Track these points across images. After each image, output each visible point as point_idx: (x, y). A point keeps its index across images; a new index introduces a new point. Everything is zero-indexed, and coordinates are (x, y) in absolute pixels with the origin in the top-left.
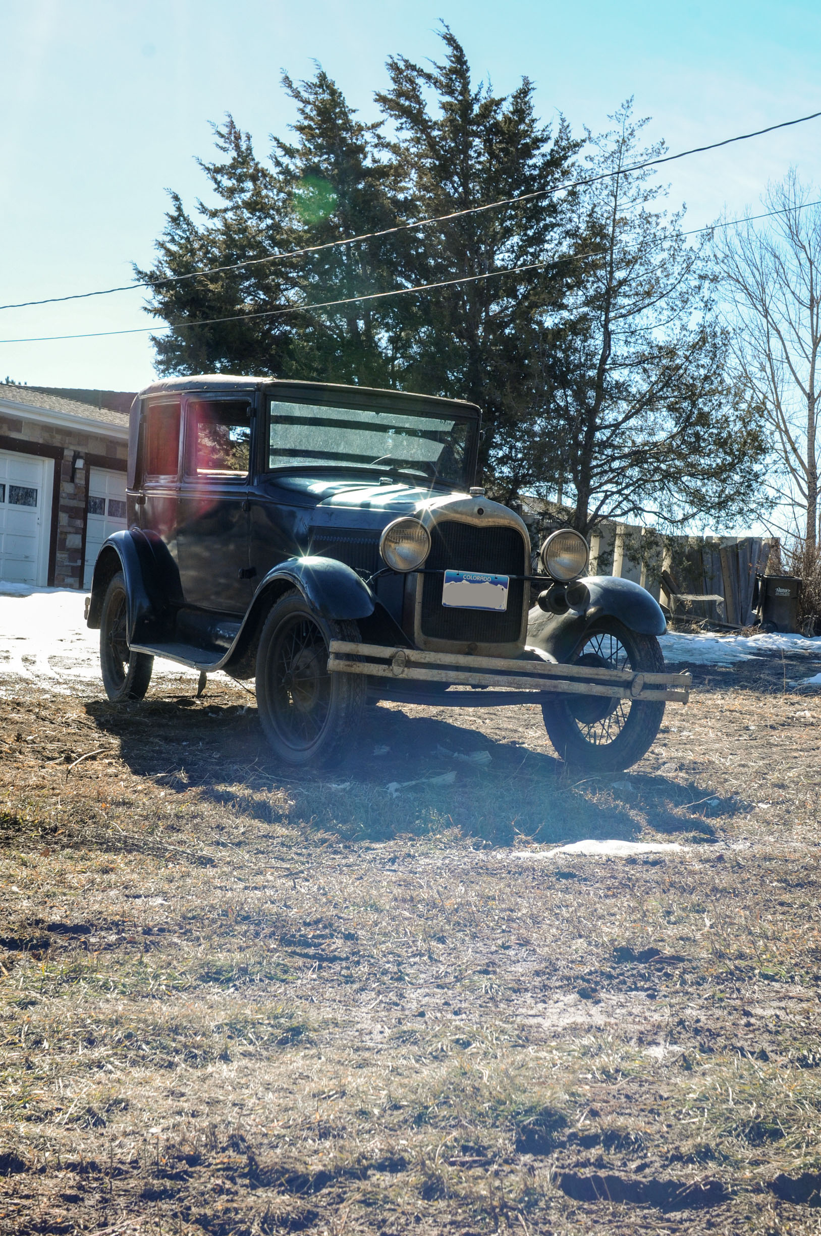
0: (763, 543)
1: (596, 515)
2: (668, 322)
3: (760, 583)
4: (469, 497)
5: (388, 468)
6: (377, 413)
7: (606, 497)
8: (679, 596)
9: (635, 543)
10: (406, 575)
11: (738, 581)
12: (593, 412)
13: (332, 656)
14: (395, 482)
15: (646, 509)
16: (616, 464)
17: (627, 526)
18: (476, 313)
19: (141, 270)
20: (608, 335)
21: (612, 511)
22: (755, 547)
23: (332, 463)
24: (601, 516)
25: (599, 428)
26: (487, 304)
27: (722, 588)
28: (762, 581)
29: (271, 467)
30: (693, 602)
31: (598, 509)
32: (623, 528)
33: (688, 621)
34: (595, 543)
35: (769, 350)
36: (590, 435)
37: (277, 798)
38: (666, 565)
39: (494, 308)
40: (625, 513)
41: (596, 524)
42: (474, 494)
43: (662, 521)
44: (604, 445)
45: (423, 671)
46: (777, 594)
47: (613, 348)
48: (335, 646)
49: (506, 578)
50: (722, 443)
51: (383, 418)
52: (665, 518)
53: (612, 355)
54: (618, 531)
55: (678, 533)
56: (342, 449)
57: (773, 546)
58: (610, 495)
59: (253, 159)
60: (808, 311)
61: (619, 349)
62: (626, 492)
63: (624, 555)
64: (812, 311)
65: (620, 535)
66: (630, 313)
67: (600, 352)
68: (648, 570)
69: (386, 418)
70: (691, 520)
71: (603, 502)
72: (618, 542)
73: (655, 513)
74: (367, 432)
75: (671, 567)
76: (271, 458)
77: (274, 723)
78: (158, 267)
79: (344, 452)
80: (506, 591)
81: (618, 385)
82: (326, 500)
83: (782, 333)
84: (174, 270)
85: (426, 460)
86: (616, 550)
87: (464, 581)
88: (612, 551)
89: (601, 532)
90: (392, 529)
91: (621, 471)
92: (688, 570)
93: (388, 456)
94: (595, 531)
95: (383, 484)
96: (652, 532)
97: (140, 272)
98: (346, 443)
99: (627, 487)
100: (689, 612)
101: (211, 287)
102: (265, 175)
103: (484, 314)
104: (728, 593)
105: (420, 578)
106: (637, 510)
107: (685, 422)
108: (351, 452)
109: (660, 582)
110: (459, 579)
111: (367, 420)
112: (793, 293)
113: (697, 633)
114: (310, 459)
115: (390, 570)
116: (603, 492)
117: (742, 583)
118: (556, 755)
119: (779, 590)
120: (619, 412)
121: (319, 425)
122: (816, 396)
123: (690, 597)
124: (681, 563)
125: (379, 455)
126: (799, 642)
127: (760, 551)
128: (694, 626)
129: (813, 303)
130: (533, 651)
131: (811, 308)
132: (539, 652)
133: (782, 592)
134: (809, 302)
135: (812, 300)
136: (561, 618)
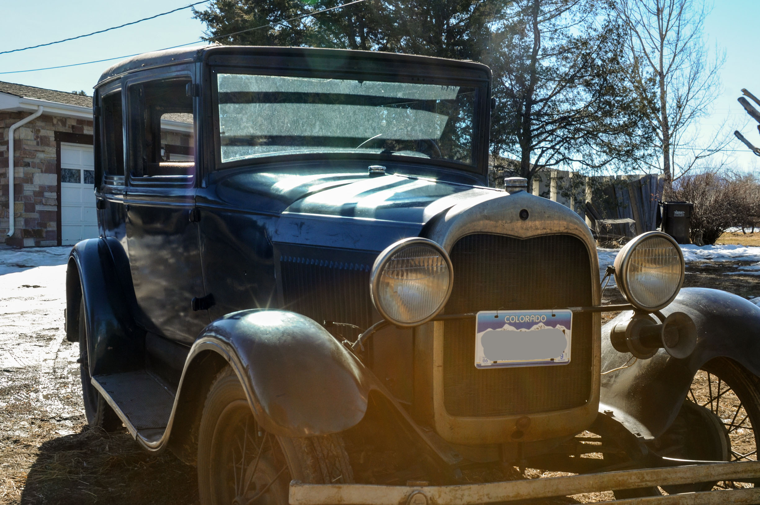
0: (659, 178)
1: (536, 165)
2: (580, 22)
3: (662, 209)
4: (504, 193)
5: (378, 152)
6: (361, 81)
7: (543, 152)
8: (602, 221)
9: (565, 184)
10: (414, 329)
11: (643, 207)
12: (530, 90)
14: (390, 170)
15: (574, 159)
16: (549, 128)
17: (558, 171)
18: (440, 24)
19: (197, 10)
20: (537, 33)
21: (547, 162)
22: (654, 181)
23: (306, 151)
24: (540, 166)
25: (536, 102)
26: (448, 19)
27: (631, 212)
28: (664, 207)
29: (223, 161)
30: (612, 225)
31: (537, 161)
32: (556, 173)
33: (610, 239)
34: (535, 186)
35: (632, 45)
36: (528, 107)
38: (588, 199)
39: (453, 21)
40: (557, 162)
41: (536, 172)
42: (510, 188)
43: (585, 166)
44: (539, 114)
46: (675, 216)
47: (541, 43)
48: (297, 494)
49: (567, 313)
50: (625, 108)
51: (368, 88)
52: (588, 165)
53: (542, 47)
54: (552, 176)
55: (597, 174)
56: (317, 131)
57: (666, 180)
58: (546, 150)
60: (656, 18)
61: (546, 43)
62: (557, 147)
63: (558, 193)
64: (658, 17)
65: (554, 179)
66: (552, 17)
67: (533, 46)
68: (576, 203)
69: (373, 87)
70: (607, 165)
71: (540, 156)
72: (552, 184)
73: (580, 161)
74: (349, 107)
75: (592, 199)
76: (223, 149)
78: (210, 8)
79: (321, 134)
80: (569, 333)
81: (548, 69)
82: (294, 205)
83: (639, 33)
84: (220, 9)
85: (426, 137)
86: (551, 190)
87: (507, 327)
88: (549, 191)
89: (540, 178)
90: (389, 260)
91: (552, 132)
92: (606, 201)
93: (379, 136)
94: (536, 177)
95: (374, 175)
96: (577, 175)
97: (197, 12)
98: (323, 122)
99: (558, 143)
100: (610, 232)
101: (246, 17)
103: (446, 26)
104: (636, 216)
105: (438, 328)
106: (565, 159)
107: (599, 94)
108: (329, 134)
109: (586, 211)
110: (498, 324)
111: (347, 92)
112: (645, 6)
113: (618, 247)
114: (275, 147)
115: (387, 323)
116: (540, 148)
117: (646, 208)
119: (677, 213)
120: (547, 89)
121: (284, 101)
122: (665, 73)
123: (609, 222)
124: (601, 197)
125: (367, 135)
126: (698, 251)
127: (657, 184)
128: (614, 243)
129: (659, 12)
130: (610, 414)
131: (658, 15)
132: (619, 416)
133: (679, 213)
134: (656, 11)
135: (658, 9)
136: (646, 362)
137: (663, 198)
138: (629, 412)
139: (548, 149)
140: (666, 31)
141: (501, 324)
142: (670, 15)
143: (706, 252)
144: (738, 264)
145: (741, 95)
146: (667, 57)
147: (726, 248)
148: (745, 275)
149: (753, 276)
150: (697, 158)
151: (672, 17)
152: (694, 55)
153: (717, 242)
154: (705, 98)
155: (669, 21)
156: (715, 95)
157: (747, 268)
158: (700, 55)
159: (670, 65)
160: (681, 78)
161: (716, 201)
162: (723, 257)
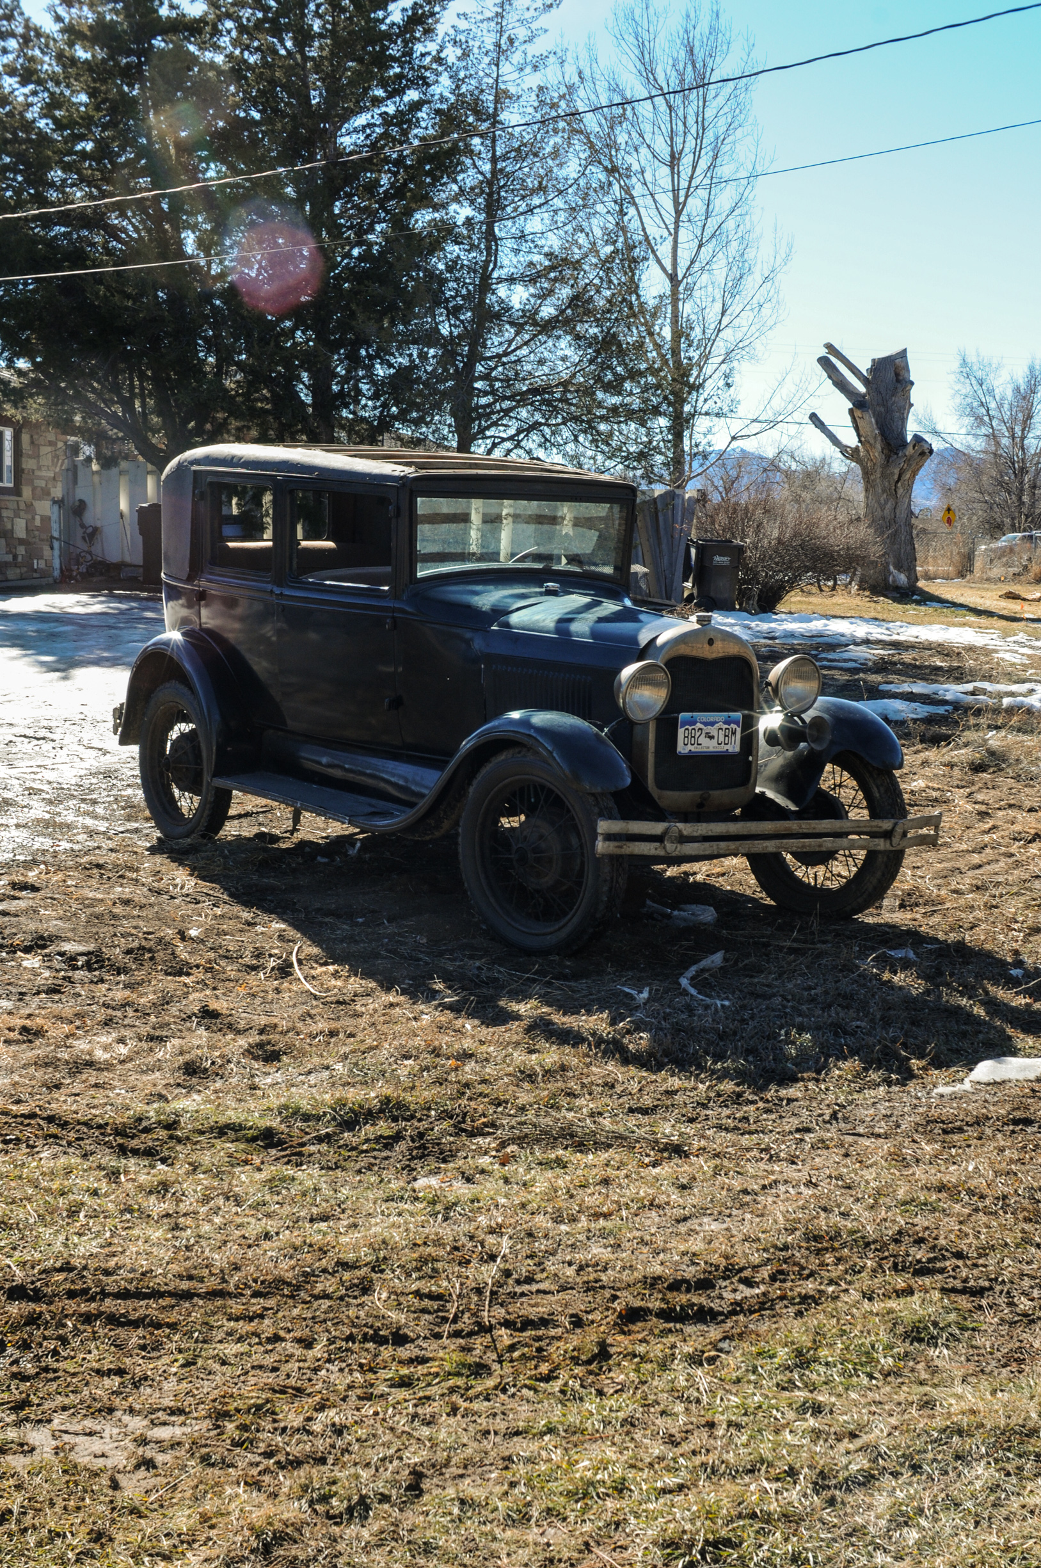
0: (687, 496)
3: (693, 551)
7: (495, 445)
10: (639, 725)
11: (659, 544)
13: (600, 838)
22: (678, 503)
28: (697, 548)
29: (419, 575)
37: (595, 1022)
45: (696, 845)
46: (714, 563)
48: (603, 826)
49: (738, 715)
57: (698, 501)
58: (499, 443)
59: (22, 14)
60: (667, 170)
61: (505, 259)
62: (519, 437)
76: (419, 565)
77: (492, 900)
80: (739, 730)
82: (501, 621)
87: (698, 725)
90: (634, 676)
91: (510, 413)
99: (520, 432)
102: (39, 34)
104: (649, 561)
105: (652, 725)
110: (693, 722)
112: (648, 146)
115: (626, 719)
116: (488, 438)
117: (664, 547)
118: (769, 902)
119: (717, 558)
122: (680, 276)
126: (753, 624)
127: (684, 507)
129: (674, 161)
130: (763, 793)
131: (672, 168)
132: (770, 794)
133: (721, 560)
134: (668, 158)
135: (672, 155)
136: (789, 754)
137: (693, 532)
138: (778, 792)
139: (504, 440)
140: (687, 196)
141: (694, 723)
142: (694, 168)
143: (765, 626)
144: (817, 649)
145: (823, 352)
146: (686, 246)
147: (794, 620)
148: (830, 668)
149: (841, 669)
150: (734, 438)
151: (698, 171)
152: (734, 245)
153: (780, 607)
154: (753, 329)
155: (691, 178)
156: (770, 323)
157: (831, 656)
158: (745, 243)
159: (692, 262)
160: (710, 289)
161: (779, 541)
162: (792, 635)
